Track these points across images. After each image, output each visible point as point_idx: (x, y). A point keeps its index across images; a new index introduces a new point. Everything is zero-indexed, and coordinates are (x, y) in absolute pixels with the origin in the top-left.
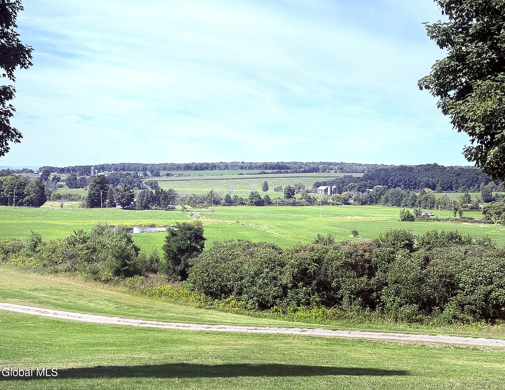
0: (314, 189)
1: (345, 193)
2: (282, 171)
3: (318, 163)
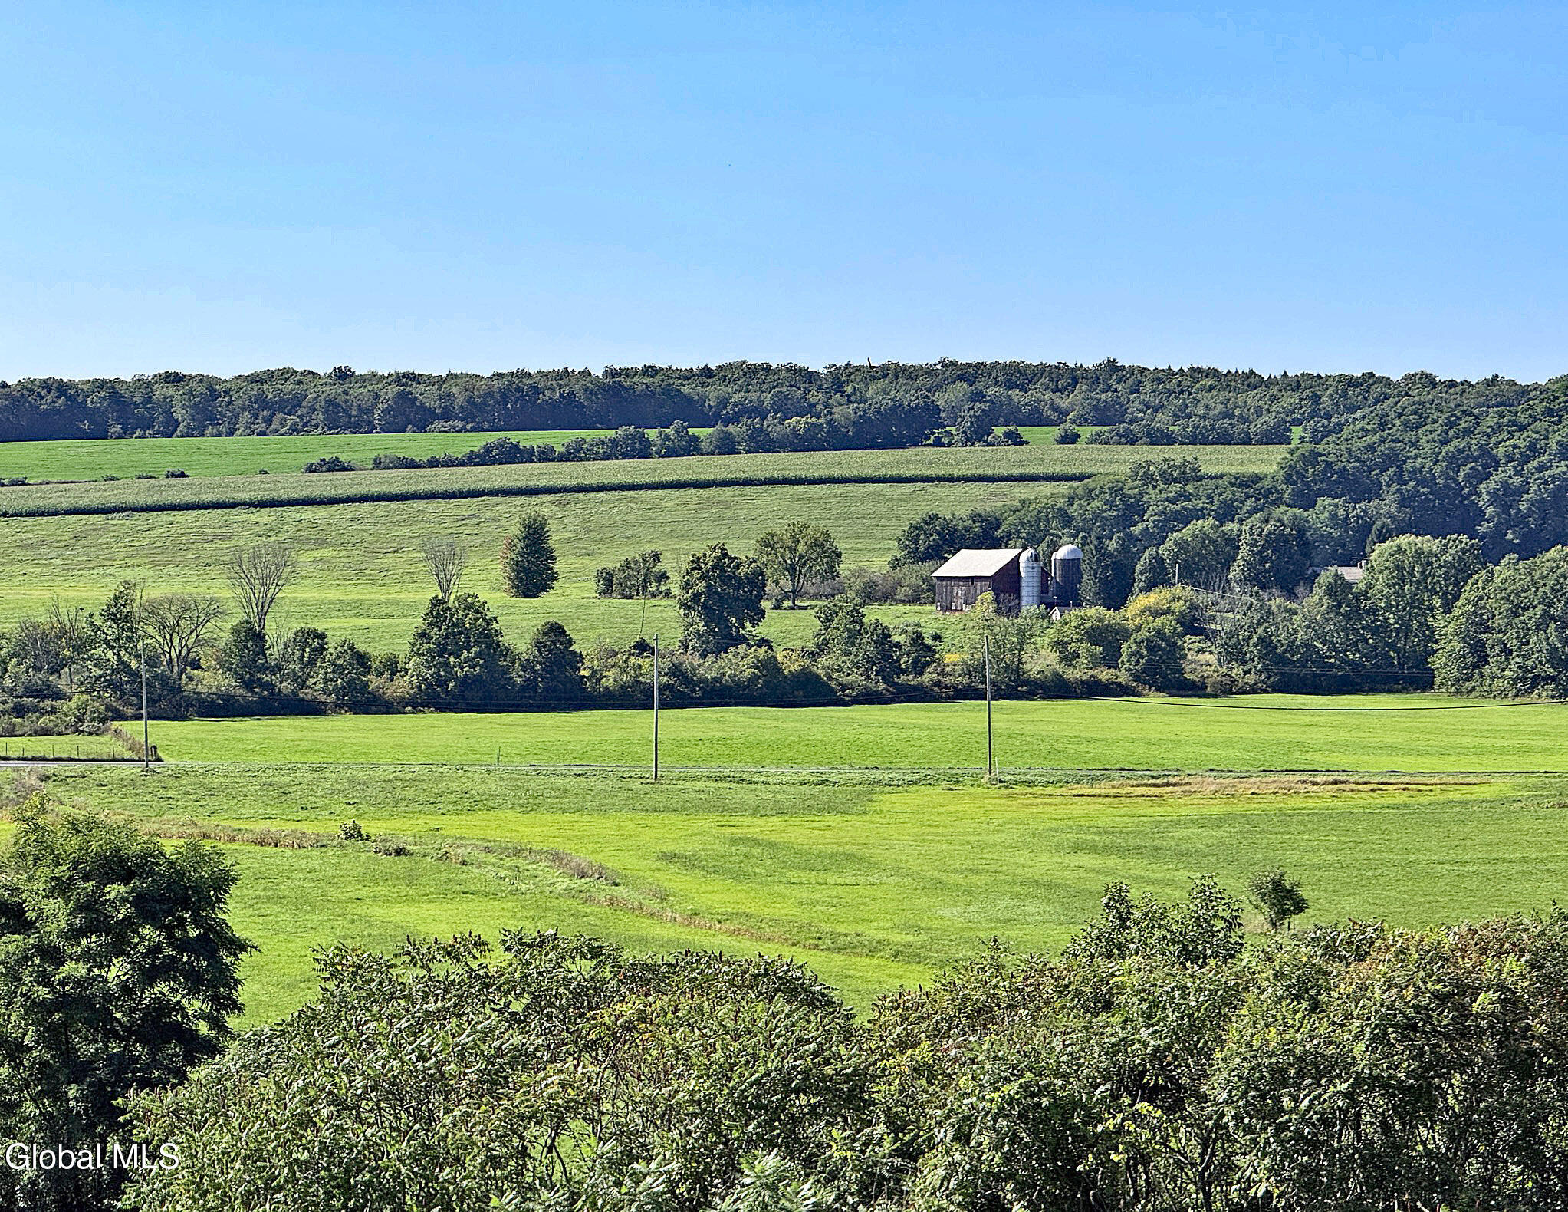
0: (914, 574)
1: (1151, 599)
2: (652, 434)
3: (930, 372)
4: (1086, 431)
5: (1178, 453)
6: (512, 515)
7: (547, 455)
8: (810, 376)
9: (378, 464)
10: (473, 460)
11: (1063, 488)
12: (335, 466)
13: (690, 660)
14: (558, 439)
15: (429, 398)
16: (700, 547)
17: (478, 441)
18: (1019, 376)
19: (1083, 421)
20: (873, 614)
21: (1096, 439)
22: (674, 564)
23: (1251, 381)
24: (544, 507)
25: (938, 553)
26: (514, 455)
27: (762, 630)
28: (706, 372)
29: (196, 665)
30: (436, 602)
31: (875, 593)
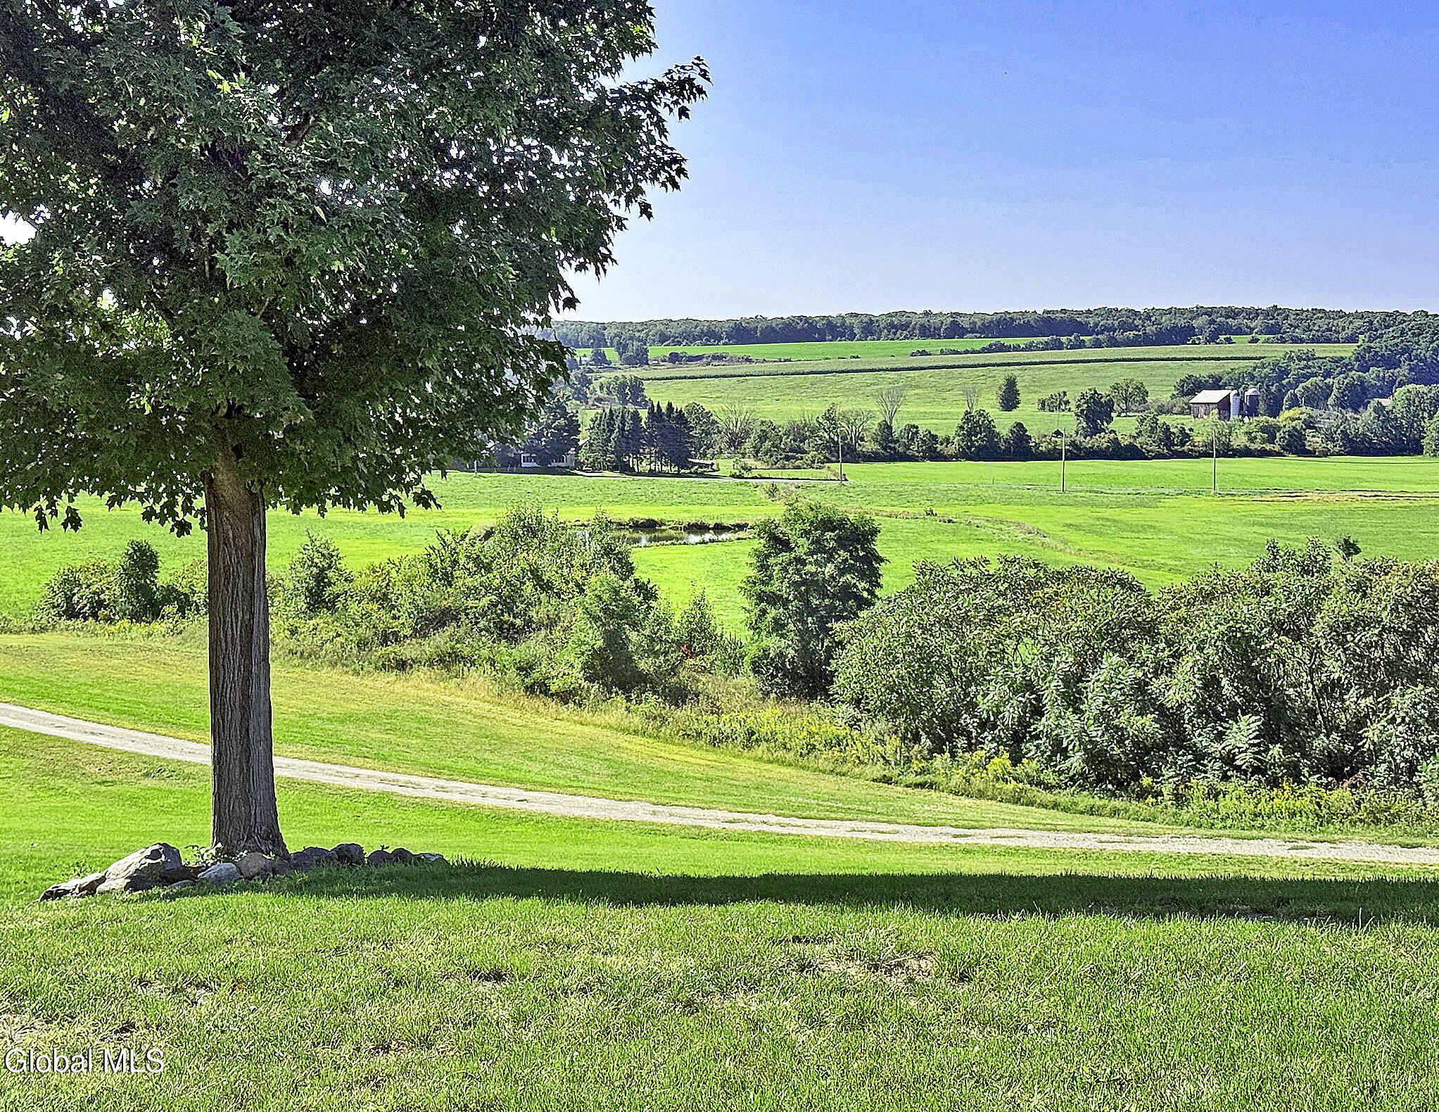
0: (1181, 401)
1: (1291, 413)
4: (1263, 337)
5: (1305, 347)
6: (1001, 375)
7: (1017, 348)
8: (1136, 313)
9: (942, 352)
10: (983, 351)
11: (1251, 363)
12: (924, 353)
13: (1080, 439)
14: (1022, 341)
15: (965, 324)
16: (1085, 389)
17: (986, 342)
18: (1232, 313)
19: (1261, 333)
20: (1162, 419)
21: (1267, 341)
22: (1073, 397)
23: (1341, 315)
24: (1015, 371)
25: (1192, 393)
26: (1002, 348)
27: (1111, 426)
28: (1089, 312)
29: (862, 439)
30: (967, 413)
31: (1162, 410)
